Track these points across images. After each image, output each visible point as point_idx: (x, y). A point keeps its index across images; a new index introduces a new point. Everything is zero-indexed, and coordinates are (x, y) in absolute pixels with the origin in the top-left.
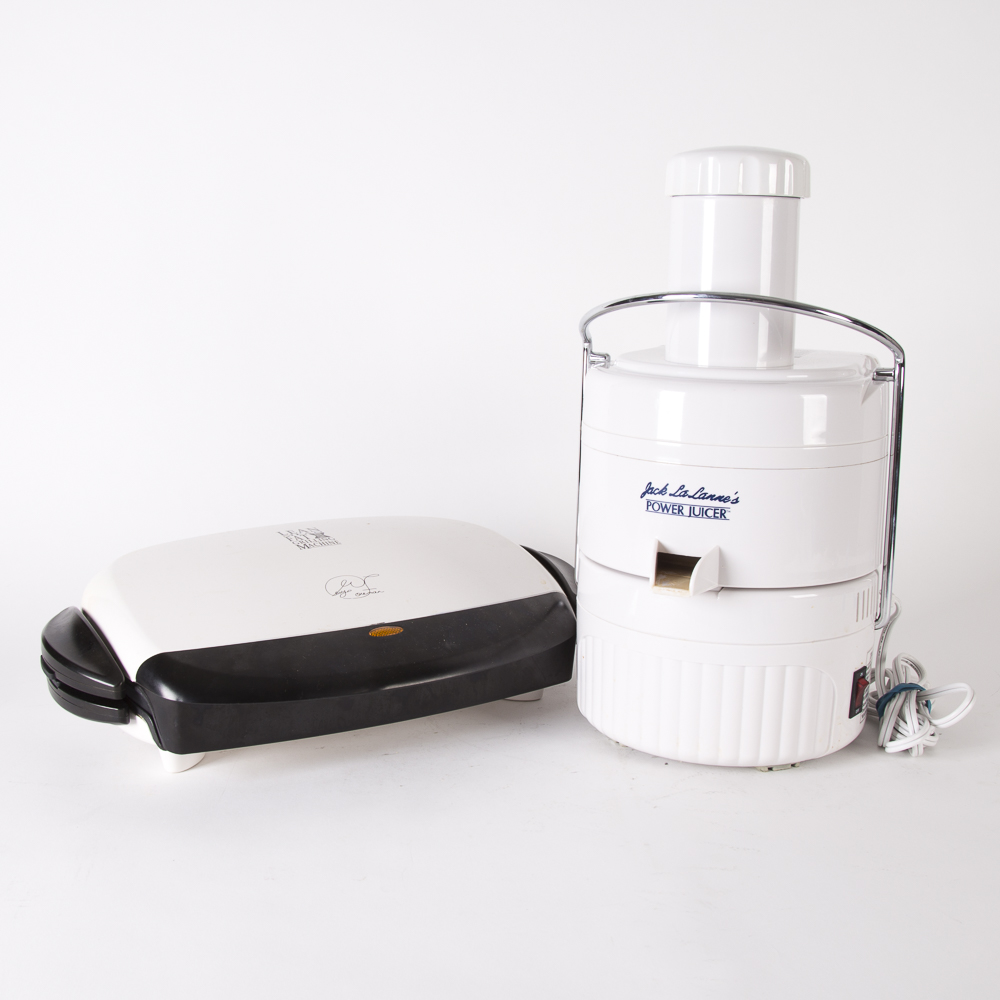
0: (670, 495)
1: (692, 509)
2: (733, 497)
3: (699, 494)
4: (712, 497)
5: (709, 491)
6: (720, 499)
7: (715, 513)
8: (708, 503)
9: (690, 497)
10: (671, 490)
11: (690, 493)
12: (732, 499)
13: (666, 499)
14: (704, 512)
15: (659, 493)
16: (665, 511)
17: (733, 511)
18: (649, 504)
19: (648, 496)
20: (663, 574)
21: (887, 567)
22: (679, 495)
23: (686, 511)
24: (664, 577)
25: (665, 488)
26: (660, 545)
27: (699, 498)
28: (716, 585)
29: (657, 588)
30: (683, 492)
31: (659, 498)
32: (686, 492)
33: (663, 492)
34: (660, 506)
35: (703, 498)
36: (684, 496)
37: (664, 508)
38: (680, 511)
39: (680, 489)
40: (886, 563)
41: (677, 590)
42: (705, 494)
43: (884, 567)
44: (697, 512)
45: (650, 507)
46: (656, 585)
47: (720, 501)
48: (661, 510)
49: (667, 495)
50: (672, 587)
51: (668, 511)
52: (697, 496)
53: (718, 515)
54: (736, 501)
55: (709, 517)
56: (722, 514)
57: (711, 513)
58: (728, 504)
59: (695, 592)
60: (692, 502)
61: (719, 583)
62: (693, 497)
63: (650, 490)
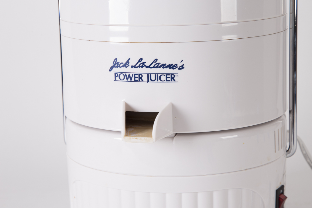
0: (132, 67)
1: (149, 76)
2: (179, 65)
3: (154, 64)
4: (164, 66)
5: (161, 61)
6: (170, 66)
7: (167, 78)
8: (161, 70)
9: (147, 67)
10: (132, 63)
11: (147, 64)
12: (179, 66)
13: (129, 70)
14: (158, 78)
15: (123, 66)
16: (129, 80)
17: (180, 75)
18: (116, 75)
19: (115, 69)
20: (131, 128)
21: (293, 111)
22: (139, 67)
23: (145, 78)
24: (132, 129)
25: (128, 62)
26: (127, 105)
27: (154, 67)
28: (171, 133)
29: (128, 138)
30: (141, 64)
31: (124, 70)
32: (144, 63)
33: (126, 65)
34: (125, 76)
35: (157, 67)
36: (142, 67)
37: (128, 77)
38: (140, 78)
39: (139, 61)
40: (291, 109)
41: (143, 138)
42: (159, 64)
43: (290, 112)
44: (153, 78)
45: (117, 78)
46: (126, 135)
47: (170, 68)
48: (125, 79)
49: (130, 66)
50: (139, 136)
51: (131, 79)
52: (151, 66)
53: (169, 79)
54: (182, 67)
55: (163, 81)
56: (172, 78)
57: (163, 78)
58: (176, 70)
59: (157, 139)
60: (149, 70)
61: (174, 131)
62: (149, 67)
63: (116, 64)
